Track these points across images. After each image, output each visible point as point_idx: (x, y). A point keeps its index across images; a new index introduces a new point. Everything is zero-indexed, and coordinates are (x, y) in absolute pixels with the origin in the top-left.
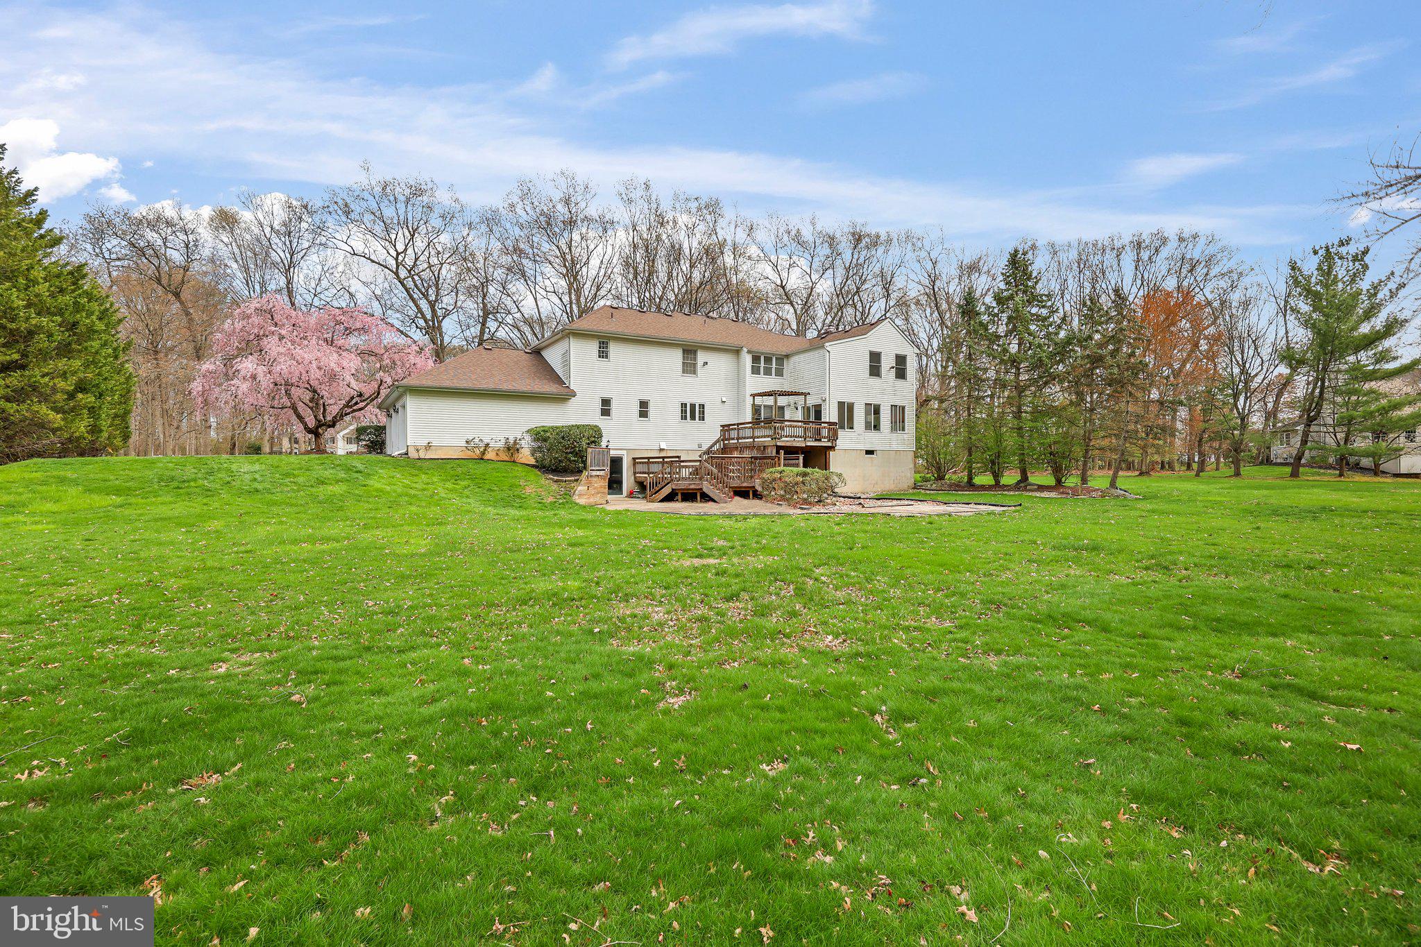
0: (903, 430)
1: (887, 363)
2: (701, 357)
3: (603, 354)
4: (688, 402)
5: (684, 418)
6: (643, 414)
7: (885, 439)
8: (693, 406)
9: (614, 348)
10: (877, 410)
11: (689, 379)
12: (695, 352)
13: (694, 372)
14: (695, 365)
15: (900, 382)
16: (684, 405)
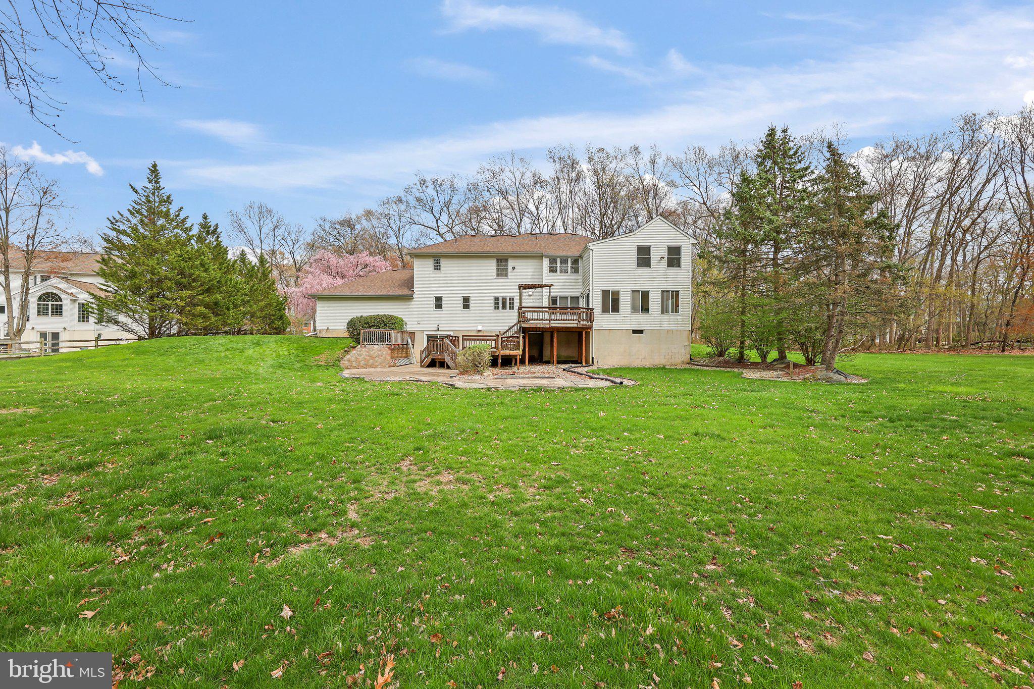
0: (677, 311)
1: (658, 254)
2: (511, 263)
3: (438, 267)
4: (500, 296)
5: (497, 308)
6: (466, 306)
7: (654, 320)
8: (504, 299)
9: (444, 263)
10: (645, 295)
11: (502, 280)
12: (507, 260)
13: (507, 275)
14: (507, 270)
15: (673, 271)
16: (497, 299)
